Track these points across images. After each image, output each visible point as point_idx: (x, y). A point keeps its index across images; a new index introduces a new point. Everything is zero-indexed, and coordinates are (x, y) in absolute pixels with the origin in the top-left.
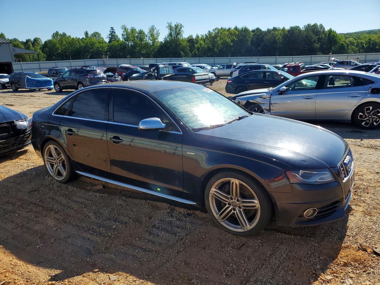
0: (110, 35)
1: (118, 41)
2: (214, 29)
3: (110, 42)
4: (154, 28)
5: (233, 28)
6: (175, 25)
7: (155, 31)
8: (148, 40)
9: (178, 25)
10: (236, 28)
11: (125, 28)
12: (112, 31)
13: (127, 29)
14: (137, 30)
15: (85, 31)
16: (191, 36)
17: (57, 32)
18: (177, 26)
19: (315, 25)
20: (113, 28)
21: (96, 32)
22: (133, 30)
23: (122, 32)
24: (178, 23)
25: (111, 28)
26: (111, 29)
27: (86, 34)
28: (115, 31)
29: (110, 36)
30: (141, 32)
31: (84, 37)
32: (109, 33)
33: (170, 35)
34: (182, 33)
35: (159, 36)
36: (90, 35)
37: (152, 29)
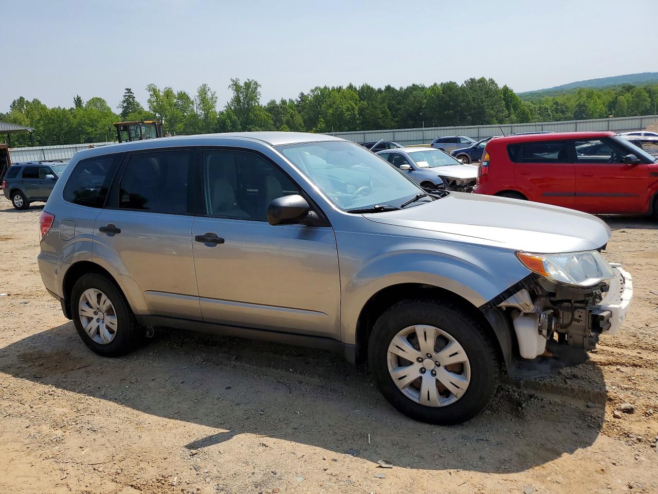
0: (124, 102)
1: (140, 113)
2: (313, 88)
3: (125, 114)
4: (207, 89)
5: (345, 87)
6: (246, 83)
7: (209, 93)
8: (195, 109)
9: (250, 83)
10: (351, 87)
11: (154, 90)
12: (128, 94)
13: (157, 90)
14: (175, 93)
15: (76, 97)
16: (273, 102)
17: (22, 98)
18: (248, 85)
19: (482, 80)
20: (130, 90)
21: (96, 98)
22: (168, 93)
23: (149, 97)
24: (250, 80)
25: (127, 89)
26: (127, 91)
27: (78, 101)
28: (134, 96)
29: (125, 105)
30: (183, 96)
31: (74, 106)
32: (123, 99)
33: (237, 100)
34: (258, 97)
35: (215, 102)
36: (85, 103)
37: (203, 92)
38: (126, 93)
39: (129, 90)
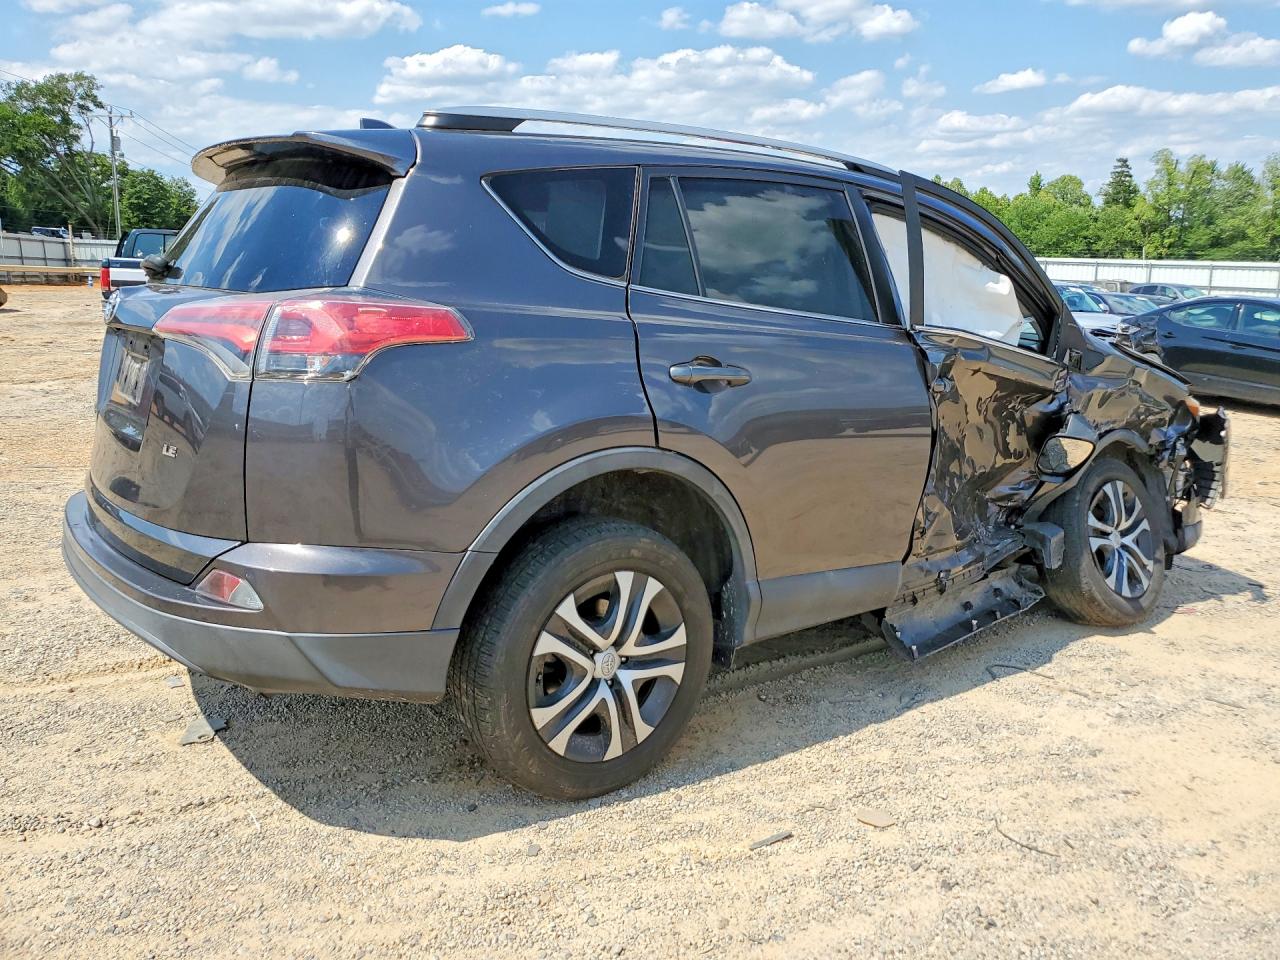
0: (1110, 184)
11: (1167, 161)
12: (1119, 170)
13: (1174, 161)
14: (1223, 167)
15: (1033, 175)
20: (1126, 161)
21: (1069, 177)
22: (1202, 166)
23: (1154, 175)
25: (1119, 160)
26: (1120, 164)
28: (1131, 172)
29: (1111, 190)
30: (1240, 174)
31: (1027, 190)
32: (1109, 179)
36: (1047, 186)
38: (1116, 167)
39: (1124, 162)
